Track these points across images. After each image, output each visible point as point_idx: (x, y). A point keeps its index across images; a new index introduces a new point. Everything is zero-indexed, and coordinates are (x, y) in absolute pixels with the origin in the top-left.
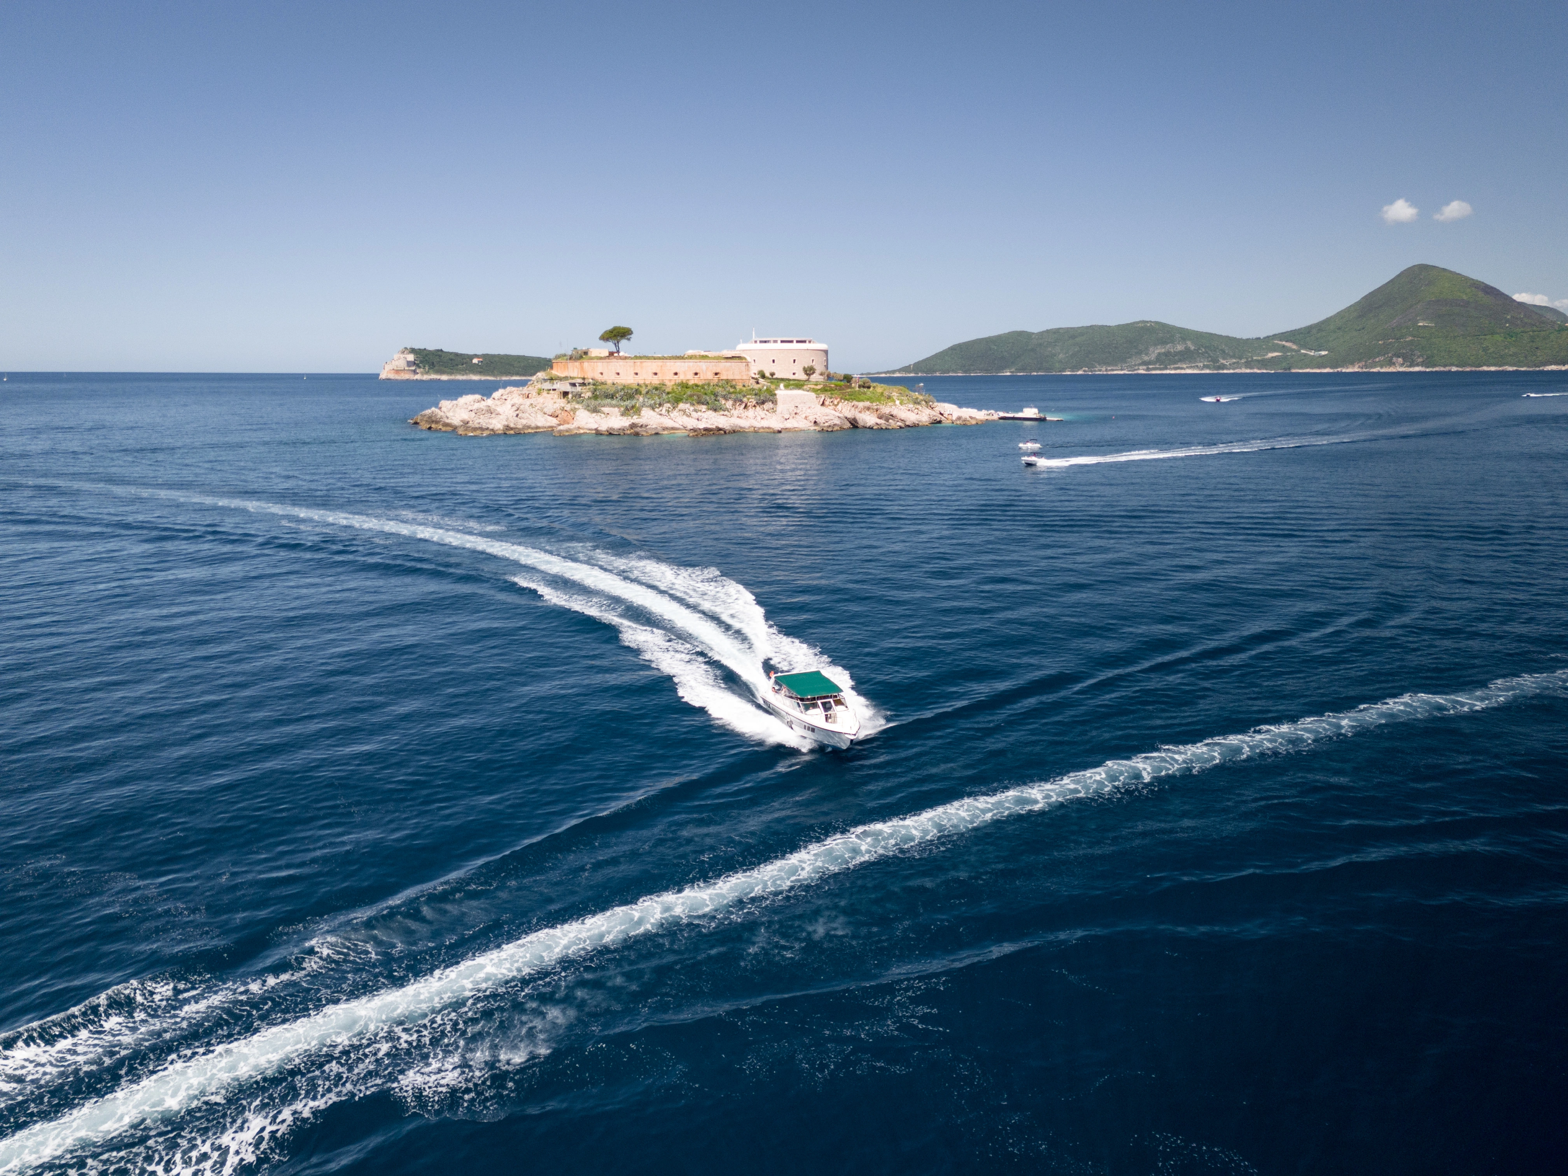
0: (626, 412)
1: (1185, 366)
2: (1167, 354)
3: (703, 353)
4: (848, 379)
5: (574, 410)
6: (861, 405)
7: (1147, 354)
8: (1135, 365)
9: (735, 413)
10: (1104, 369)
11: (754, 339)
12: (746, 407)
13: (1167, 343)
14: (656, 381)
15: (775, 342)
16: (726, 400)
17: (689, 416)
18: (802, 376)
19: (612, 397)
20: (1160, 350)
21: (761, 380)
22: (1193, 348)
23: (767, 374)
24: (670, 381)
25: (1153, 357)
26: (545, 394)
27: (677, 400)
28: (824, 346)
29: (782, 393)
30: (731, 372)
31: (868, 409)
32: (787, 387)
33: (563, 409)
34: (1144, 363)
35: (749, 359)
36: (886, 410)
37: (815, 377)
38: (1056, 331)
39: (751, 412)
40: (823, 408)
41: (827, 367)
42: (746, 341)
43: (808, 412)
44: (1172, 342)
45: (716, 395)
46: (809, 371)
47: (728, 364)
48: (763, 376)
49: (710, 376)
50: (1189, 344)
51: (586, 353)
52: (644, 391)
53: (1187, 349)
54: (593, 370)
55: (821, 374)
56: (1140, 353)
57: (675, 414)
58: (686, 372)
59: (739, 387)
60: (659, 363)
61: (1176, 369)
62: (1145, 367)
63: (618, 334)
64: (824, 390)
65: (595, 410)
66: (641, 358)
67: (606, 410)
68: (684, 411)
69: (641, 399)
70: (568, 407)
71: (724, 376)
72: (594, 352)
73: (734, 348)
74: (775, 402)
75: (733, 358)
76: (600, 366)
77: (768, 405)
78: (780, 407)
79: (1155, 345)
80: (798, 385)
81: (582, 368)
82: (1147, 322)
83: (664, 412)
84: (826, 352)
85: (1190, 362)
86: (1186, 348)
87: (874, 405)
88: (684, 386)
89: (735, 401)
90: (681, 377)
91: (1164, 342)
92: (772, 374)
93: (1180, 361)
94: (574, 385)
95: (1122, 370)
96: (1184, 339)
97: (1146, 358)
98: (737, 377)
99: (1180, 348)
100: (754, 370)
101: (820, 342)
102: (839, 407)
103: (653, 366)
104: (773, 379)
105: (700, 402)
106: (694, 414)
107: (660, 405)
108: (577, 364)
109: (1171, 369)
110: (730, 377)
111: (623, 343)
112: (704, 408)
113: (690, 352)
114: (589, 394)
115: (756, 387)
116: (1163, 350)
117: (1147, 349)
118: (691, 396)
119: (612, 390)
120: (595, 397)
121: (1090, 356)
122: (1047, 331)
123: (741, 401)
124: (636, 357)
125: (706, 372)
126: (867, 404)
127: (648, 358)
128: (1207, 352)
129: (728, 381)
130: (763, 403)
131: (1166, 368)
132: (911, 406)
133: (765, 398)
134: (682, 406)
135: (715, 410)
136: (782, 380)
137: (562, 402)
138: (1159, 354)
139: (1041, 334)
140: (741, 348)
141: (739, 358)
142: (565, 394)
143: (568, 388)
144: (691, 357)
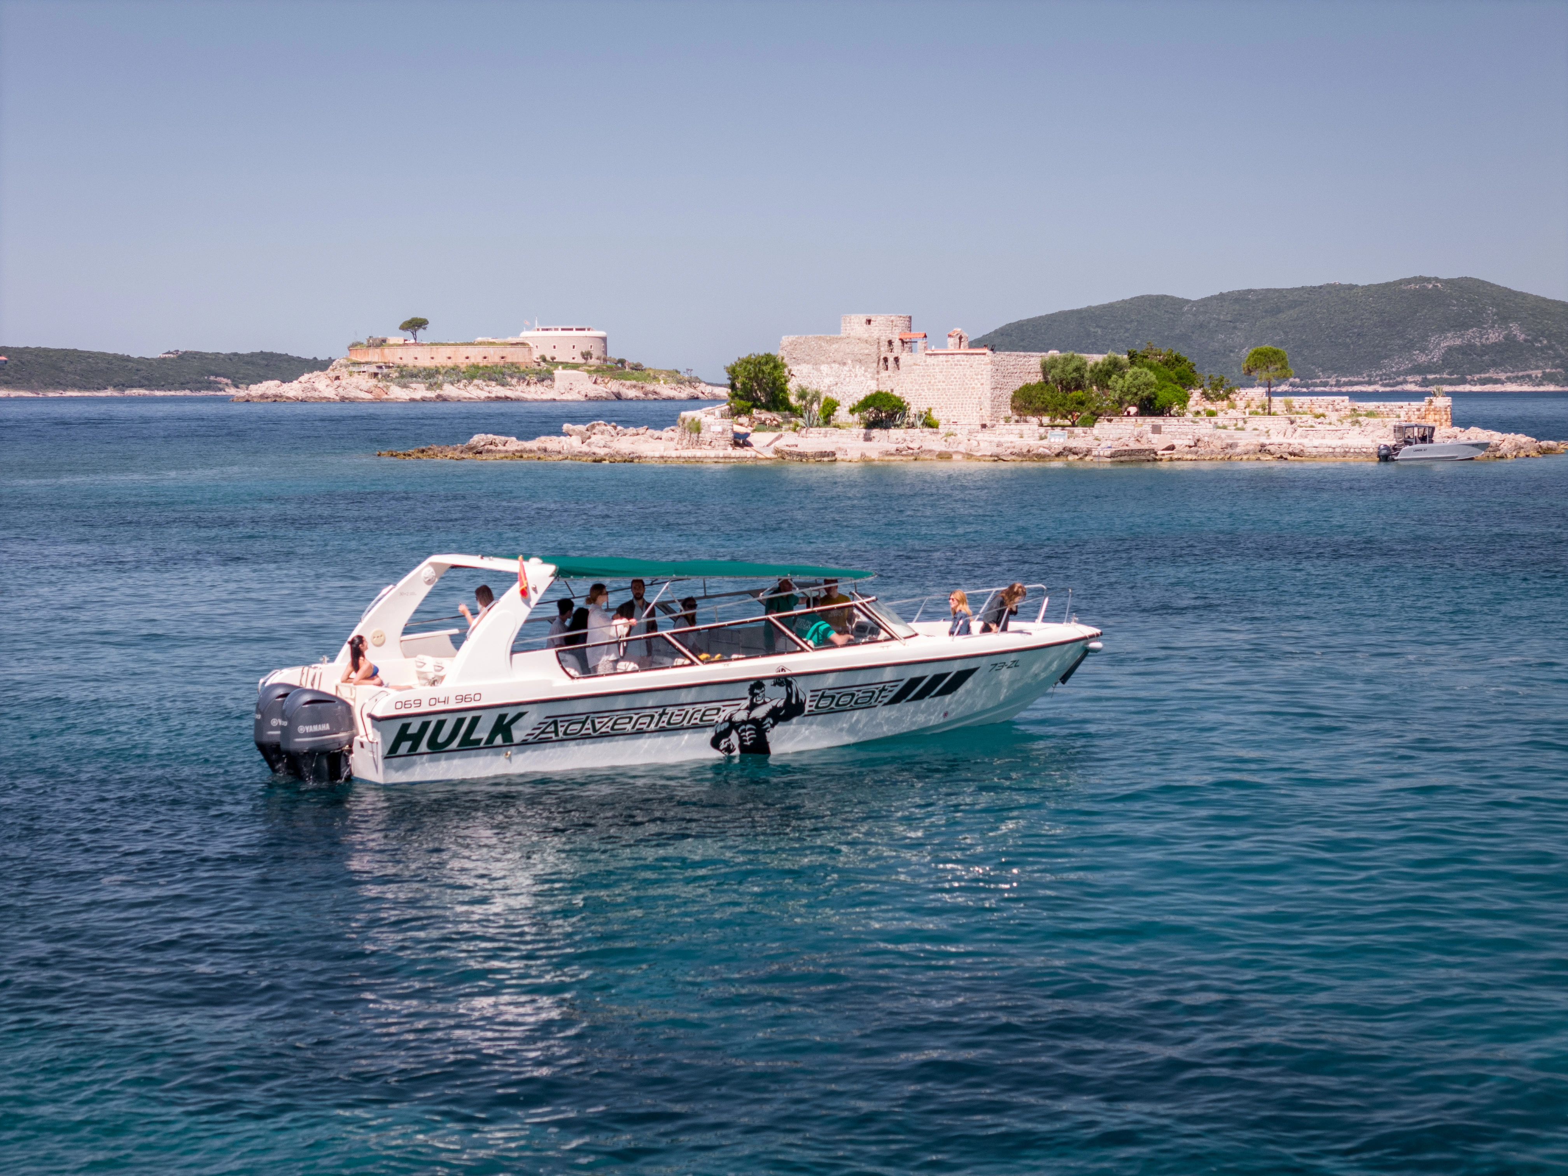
0: (430, 387)
1: (1503, 376)
2: (1467, 350)
3: (491, 340)
4: (622, 362)
5: (388, 387)
6: (628, 383)
7: (1423, 350)
8: (1398, 374)
9: (519, 388)
10: (1332, 381)
11: (537, 327)
12: (528, 384)
13: (1465, 326)
14: (450, 363)
15: (556, 329)
16: (512, 377)
17: (482, 390)
18: (580, 360)
19: (416, 376)
20: (1452, 340)
21: (542, 364)
22: (1521, 337)
23: (548, 358)
24: (463, 363)
25: (1436, 356)
26: (356, 375)
27: (472, 378)
28: (602, 334)
29: (559, 372)
30: (516, 356)
31: (635, 387)
32: (564, 368)
33: (376, 386)
34: (1418, 369)
35: (531, 345)
36: (650, 387)
37: (593, 361)
38: (1241, 298)
39: (532, 388)
40: (595, 386)
41: (605, 352)
42: (529, 329)
43: (581, 388)
44: (1479, 324)
45: (503, 374)
46: (586, 355)
47: (513, 349)
48: (544, 360)
49: (497, 359)
50: (1514, 327)
51: (384, 341)
52: (443, 371)
53: (1510, 339)
54: (393, 356)
55: (598, 358)
56: (1409, 346)
57: (470, 388)
58: (476, 356)
59: (523, 368)
60: (453, 348)
61: (1483, 382)
62: (1419, 378)
63: (415, 325)
64: (597, 371)
65: (405, 386)
66: (436, 344)
67: (413, 385)
68: (478, 386)
69: (441, 377)
70: (381, 385)
71: (509, 360)
72: (392, 340)
73: (517, 335)
74: (553, 380)
75: (517, 344)
76: (400, 352)
77: (546, 383)
78: (557, 384)
79: (1442, 330)
80: (575, 367)
81: (383, 355)
82: (1428, 280)
83: (461, 386)
84: (604, 339)
85: (1515, 368)
86: (1506, 338)
87: (640, 384)
88: (476, 367)
89: (519, 379)
90: (472, 361)
91: (1460, 325)
92: (553, 358)
93: (1494, 364)
94: (380, 367)
95: (1370, 383)
96: (1504, 319)
97: (1422, 359)
98: (521, 360)
99: (1494, 337)
100: (536, 355)
101: (598, 330)
102: (609, 385)
103: (448, 351)
104: (554, 363)
105: (490, 379)
106: (486, 388)
107: (458, 381)
108: (378, 350)
109: (1473, 383)
110: (515, 360)
111: (420, 332)
112: (494, 383)
113: (480, 339)
114: (397, 374)
115: (538, 368)
116: (1458, 342)
117: (1424, 338)
118: (483, 374)
119: (415, 371)
120: (402, 376)
121: (1306, 352)
122: (1222, 297)
123: (525, 379)
124: (432, 344)
125: (494, 356)
126: (634, 382)
127: (443, 344)
128: (1551, 347)
129: (513, 364)
130: (543, 380)
131: (1464, 382)
132: (674, 385)
133: (545, 377)
134: (476, 381)
135: (503, 385)
136: (562, 363)
137: (374, 382)
138: (1450, 349)
139: (1205, 302)
140: (525, 335)
141: (523, 344)
142: (376, 375)
143: (376, 370)
144: (480, 344)
